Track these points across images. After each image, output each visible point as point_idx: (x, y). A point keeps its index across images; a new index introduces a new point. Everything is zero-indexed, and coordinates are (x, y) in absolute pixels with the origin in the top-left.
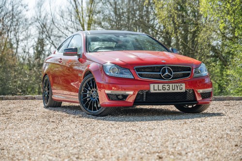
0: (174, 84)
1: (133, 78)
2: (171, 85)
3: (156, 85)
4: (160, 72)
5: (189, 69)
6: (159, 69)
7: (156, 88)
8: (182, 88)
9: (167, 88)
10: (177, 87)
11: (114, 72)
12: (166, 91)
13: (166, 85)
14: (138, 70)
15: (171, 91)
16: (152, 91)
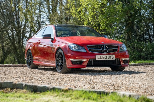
0: (109, 56)
1: (86, 52)
2: (107, 56)
3: (99, 56)
4: (101, 48)
5: (117, 47)
6: (100, 47)
7: (99, 58)
8: (113, 57)
9: (105, 57)
10: (111, 57)
11: (75, 48)
12: (105, 59)
13: (105, 56)
14: (89, 47)
15: (107, 59)
16: (97, 59)
